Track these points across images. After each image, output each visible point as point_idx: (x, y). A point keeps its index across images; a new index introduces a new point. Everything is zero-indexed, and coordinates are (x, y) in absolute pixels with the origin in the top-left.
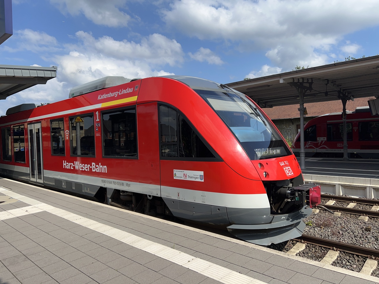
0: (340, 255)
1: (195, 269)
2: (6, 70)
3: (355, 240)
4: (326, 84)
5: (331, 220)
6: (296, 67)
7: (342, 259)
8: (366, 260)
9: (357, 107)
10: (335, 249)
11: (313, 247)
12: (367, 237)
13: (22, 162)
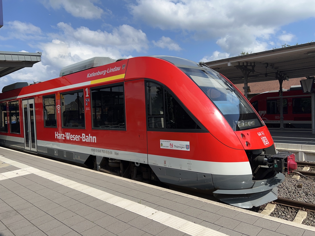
0: (277, 207)
1: (157, 220)
3: (289, 195)
4: (266, 67)
6: (242, 53)
7: (278, 210)
8: (298, 211)
9: (291, 86)
10: (273, 202)
12: (298, 192)
13: (17, 133)
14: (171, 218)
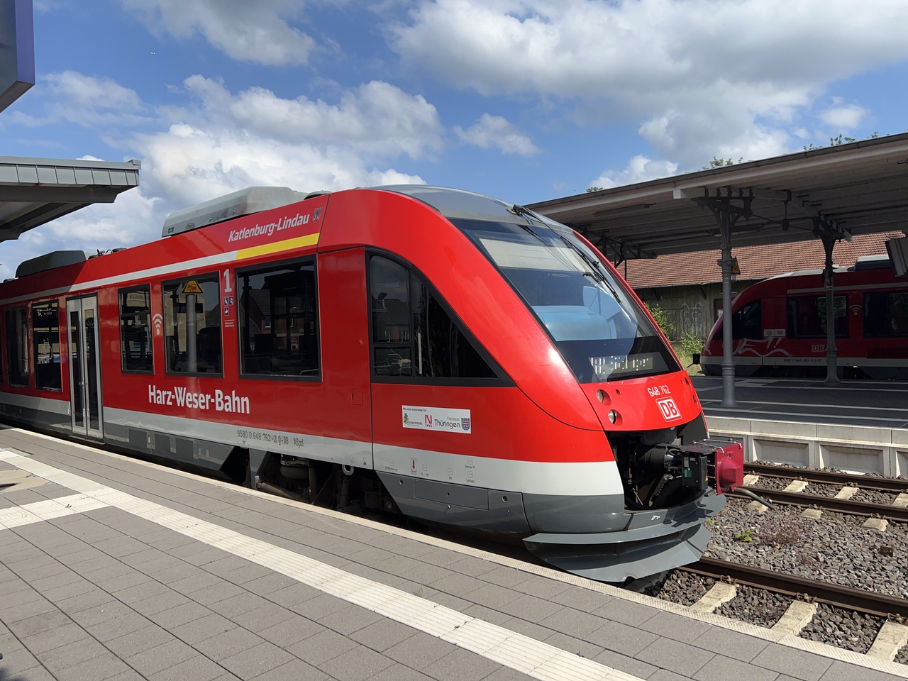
0: (820, 612)
1: (470, 645)
2: (19, 168)
3: (856, 577)
4: (786, 202)
5: (797, 527)
6: (713, 160)
7: (824, 621)
8: (882, 624)
9: (859, 257)
10: (807, 597)
11: (754, 594)
12: (883, 569)
13: (53, 389)
14: (510, 639)
